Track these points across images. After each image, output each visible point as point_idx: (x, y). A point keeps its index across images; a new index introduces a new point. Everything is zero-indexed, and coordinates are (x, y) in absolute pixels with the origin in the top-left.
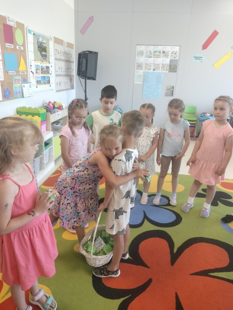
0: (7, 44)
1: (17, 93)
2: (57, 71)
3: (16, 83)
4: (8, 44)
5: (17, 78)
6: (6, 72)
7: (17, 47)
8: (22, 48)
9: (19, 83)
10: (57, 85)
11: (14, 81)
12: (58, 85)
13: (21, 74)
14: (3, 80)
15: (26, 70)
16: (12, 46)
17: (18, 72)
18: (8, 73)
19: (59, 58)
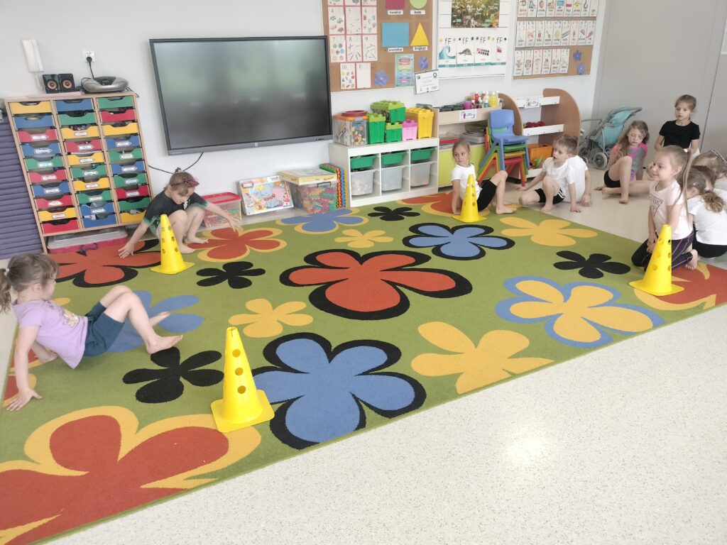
0: (390, 12)
1: (401, 78)
2: (522, 41)
3: (401, 64)
4: (392, 11)
5: (406, 56)
6: (382, 49)
7: (412, 12)
8: (423, 12)
9: (409, 64)
10: (516, 67)
11: (397, 61)
12: (522, 67)
13: (414, 50)
14: (377, 60)
15: (427, 44)
16: (402, 12)
17: (408, 49)
18: (386, 50)
19: (534, 16)
